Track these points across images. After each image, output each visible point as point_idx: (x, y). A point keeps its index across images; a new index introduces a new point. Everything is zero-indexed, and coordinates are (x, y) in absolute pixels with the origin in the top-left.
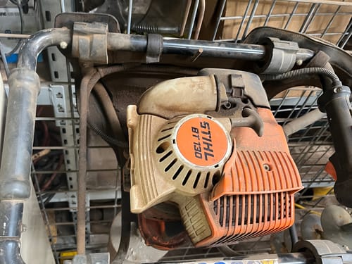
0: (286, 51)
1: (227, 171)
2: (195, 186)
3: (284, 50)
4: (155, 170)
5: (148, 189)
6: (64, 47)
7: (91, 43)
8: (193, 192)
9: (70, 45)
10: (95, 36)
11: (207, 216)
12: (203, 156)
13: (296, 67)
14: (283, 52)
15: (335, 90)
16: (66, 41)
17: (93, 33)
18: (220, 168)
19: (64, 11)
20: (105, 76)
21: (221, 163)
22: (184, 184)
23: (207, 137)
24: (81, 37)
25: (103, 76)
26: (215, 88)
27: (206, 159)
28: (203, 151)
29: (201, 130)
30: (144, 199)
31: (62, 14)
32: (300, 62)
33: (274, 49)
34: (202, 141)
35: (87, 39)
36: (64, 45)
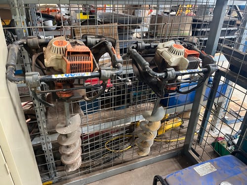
2: (60, 54)
9: (27, 43)
14: (90, 38)
22: (57, 53)
24: (29, 39)
32: (98, 41)
35: (32, 40)
36: (25, 43)
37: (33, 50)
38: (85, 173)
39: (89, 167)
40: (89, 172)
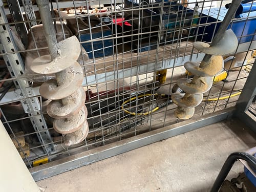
38: (95, 146)
39: (101, 137)
40: (102, 144)
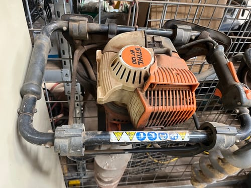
0: (185, 30)
1: (152, 73)
2: (133, 82)
3: (183, 29)
4: (111, 76)
5: (107, 86)
6: (65, 30)
7: (79, 26)
8: (133, 87)
9: (68, 28)
10: (81, 22)
11: (141, 100)
12: (137, 63)
13: (191, 40)
14: (183, 30)
15: (215, 48)
16: (66, 26)
17: (79, 21)
18: (147, 69)
19: (66, 13)
20: (88, 50)
21: (148, 67)
22: (127, 81)
23: (140, 54)
24: (73, 23)
25: (86, 50)
26: (144, 34)
27: (139, 64)
28: (137, 61)
29: (135, 51)
30: (104, 93)
31: (65, 15)
32: (194, 37)
33: (178, 29)
34: (136, 56)
35: (77, 24)
36: (65, 28)
37: (77, 42)
